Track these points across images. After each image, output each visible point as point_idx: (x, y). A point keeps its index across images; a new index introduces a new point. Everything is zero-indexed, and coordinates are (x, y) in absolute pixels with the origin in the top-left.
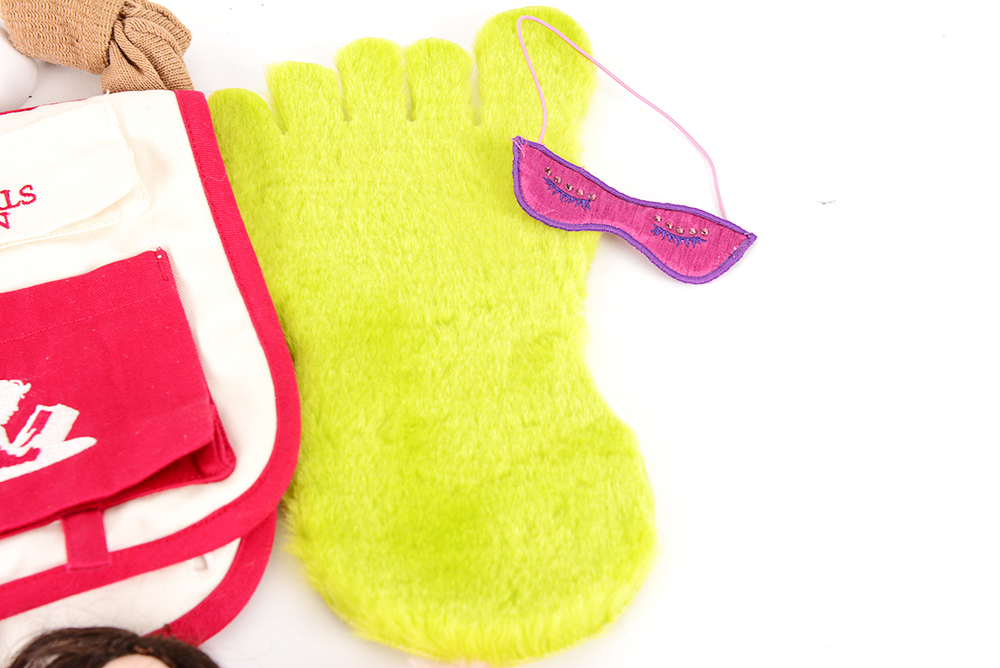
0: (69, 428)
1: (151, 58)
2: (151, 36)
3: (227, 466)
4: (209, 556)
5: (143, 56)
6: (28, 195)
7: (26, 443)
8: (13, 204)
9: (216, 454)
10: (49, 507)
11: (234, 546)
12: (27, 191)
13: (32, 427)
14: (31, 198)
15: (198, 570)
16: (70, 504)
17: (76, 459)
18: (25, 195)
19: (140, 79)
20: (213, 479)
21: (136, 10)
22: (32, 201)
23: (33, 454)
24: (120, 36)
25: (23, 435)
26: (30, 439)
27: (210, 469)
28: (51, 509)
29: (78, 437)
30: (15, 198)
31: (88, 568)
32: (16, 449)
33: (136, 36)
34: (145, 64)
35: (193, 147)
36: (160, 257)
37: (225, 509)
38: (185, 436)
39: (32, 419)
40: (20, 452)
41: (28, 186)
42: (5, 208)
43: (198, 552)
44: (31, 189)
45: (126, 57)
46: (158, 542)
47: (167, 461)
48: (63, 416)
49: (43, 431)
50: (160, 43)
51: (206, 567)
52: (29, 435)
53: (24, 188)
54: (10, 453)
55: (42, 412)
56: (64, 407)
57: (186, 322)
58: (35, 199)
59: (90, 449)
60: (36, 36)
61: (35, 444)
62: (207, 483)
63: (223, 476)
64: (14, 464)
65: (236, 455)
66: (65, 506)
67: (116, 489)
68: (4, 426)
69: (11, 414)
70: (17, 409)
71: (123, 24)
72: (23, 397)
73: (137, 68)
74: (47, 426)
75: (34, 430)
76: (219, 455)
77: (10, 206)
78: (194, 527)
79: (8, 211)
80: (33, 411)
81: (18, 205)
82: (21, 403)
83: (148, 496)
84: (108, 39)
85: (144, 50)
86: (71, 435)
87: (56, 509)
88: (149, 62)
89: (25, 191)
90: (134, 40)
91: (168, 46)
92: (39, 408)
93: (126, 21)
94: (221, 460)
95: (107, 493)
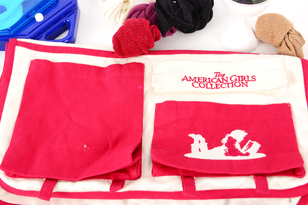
0: (258, 149)
1: (294, 47)
2: (296, 41)
3: (303, 174)
4: (292, 199)
5: (292, 46)
6: (254, 79)
7: (246, 150)
8: (249, 80)
9: (300, 170)
10: (252, 171)
11: (299, 198)
12: (254, 77)
13: (247, 146)
14: (254, 80)
15: (289, 201)
16: (258, 172)
17: (260, 159)
18: (253, 78)
19: (290, 52)
20: (299, 177)
21: (292, 32)
22: (255, 81)
23: (247, 154)
24: (287, 39)
25: (245, 148)
26: (247, 149)
27: (298, 174)
28: (252, 172)
29: (261, 153)
30: (250, 79)
31: (262, 193)
32: (243, 151)
33: (291, 40)
34: (292, 48)
35: (304, 76)
36: (288, 106)
37: (300, 187)
38: (295, 163)
39: (247, 144)
40: (244, 153)
41: (254, 76)
42: (247, 81)
43: (290, 196)
44: (255, 77)
45: (287, 45)
46: (280, 190)
47: (289, 168)
48: (256, 146)
49: (251, 148)
50: (298, 43)
51: (291, 201)
52: (247, 148)
53: (253, 76)
54: (241, 152)
55: (250, 142)
56: (257, 142)
57: (294, 127)
58: (255, 80)
59: (264, 157)
60: (263, 34)
61: (248, 151)
62: (297, 177)
63: (302, 177)
64: (242, 156)
65: (306, 171)
66: (257, 173)
67: (272, 172)
68: (239, 143)
69: (242, 140)
70: (243, 139)
71: (288, 36)
72: (245, 136)
73: (289, 49)
74: (252, 147)
75: (248, 147)
76: (301, 170)
77: (248, 80)
78: (291, 189)
79: (248, 82)
80: (248, 141)
81: (251, 81)
82: (244, 138)
83: (279, 176)
84: (283, 39)
85: (293, 44)
86: (258, 152)
87: (254, 173)
88: (293, 48)
89: (253, 77)
90: (291, 41)
91: (299, 44)
92: (250, 141)
93: (289, 35)
94: (302, 172)
95: (269, 172)
